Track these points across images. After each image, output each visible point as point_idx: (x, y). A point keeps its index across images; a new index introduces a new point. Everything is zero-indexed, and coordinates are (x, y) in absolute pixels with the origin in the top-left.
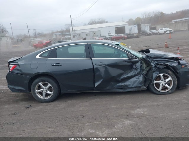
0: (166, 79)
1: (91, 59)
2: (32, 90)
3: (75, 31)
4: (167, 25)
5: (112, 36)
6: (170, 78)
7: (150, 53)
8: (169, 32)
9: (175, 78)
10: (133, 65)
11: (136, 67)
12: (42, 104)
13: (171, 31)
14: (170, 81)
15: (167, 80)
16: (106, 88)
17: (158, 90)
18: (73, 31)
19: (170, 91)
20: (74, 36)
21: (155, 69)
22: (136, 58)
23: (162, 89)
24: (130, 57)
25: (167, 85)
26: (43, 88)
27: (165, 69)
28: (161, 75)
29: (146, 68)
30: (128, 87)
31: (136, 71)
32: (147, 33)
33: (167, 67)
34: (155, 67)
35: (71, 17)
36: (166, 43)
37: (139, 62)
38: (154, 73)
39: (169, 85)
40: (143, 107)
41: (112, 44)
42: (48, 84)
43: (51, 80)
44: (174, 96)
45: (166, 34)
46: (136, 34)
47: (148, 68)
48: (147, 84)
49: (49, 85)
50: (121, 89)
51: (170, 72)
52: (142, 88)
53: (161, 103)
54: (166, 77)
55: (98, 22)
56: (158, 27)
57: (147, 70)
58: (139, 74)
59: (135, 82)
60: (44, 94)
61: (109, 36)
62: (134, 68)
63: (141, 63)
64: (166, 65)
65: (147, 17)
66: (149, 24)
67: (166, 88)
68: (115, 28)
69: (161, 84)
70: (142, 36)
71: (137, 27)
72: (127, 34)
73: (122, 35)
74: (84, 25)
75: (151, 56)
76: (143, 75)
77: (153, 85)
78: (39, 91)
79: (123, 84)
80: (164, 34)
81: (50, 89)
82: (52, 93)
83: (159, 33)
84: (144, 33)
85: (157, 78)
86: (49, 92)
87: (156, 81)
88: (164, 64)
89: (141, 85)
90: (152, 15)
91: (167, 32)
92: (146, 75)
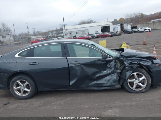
0: (140, 77)
1: (67, 58)
2: (10, 88)
3: (67, 30)
4: (146, 24)
5: (98, 34)
6: (144, 77)
7: (124, 52)
8: (148, 30)
9: (149, 77)
10: (107, 64)
11: (110, 66)
12: (20, 101)
13: (150, 29)
14: (144, 79)
15: (141, 79)
16: (81, 86)
17: (132, 88)
18: (65, 30)
19: (144, 90)
20: (66, 34)
21: (128, 68)
22: (110, 57)
23: (136, 88)
24: (104, 56)
25: (141, 84)
26: (21, 86)
27: (139, 68)
28: (135, 74)
29: (120, 66)
30: (102, 85)
31: (110, 70)
32: (129, 31)
33: (141, 66)
34: (128, 66)
35: (63, 18)
36: (144, 40)
37: (114, 61)
38: (127, 72)
39: (143, 84)
40: (115, 107)
41: (87, 43)
42: (25, 82)
43: (28, 78)
44: (148, 95)
45: (146, 32)
46: (119, 32)
47: (122, 67)
48: (121, 82)
49: (27, 83)
50: (96, 87)
51: (144, 71)
52: (116, 86)
53: (134, 103)
54: (140, 76)
55: (87, 22)
56: (138, 26)
57: (121, 68)
58: (113, 72)
59: (109, 80)
60: (22, 91)
61: (96, 34)
62: (108, 67)
63: (115, 62)
64: (140, 64)
65: (129, 18)
66: (130, 24)
67: (140, 87)
68: (101, 27)
69: (135, 83)
70: (124, 34)
71: (120, 26)
72: (111, 32)
73: (107, 33)
74: (75, 25)
75: (125, 55)
76: (117, 73)
77: (127, 83)
78: (18, 89)
79: (98, 82)
80: (143, 32)
81: (27, 87)
82: (29, 90)
83: (139, 32)
84: (126, 31)
85: (131, 77)
86: (26, 89)
87: (130, 79)
88: (138, 63)
89: (115, 84)
90: (133, 16)
91: (146, 31)
92: (120, 73)
